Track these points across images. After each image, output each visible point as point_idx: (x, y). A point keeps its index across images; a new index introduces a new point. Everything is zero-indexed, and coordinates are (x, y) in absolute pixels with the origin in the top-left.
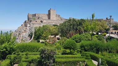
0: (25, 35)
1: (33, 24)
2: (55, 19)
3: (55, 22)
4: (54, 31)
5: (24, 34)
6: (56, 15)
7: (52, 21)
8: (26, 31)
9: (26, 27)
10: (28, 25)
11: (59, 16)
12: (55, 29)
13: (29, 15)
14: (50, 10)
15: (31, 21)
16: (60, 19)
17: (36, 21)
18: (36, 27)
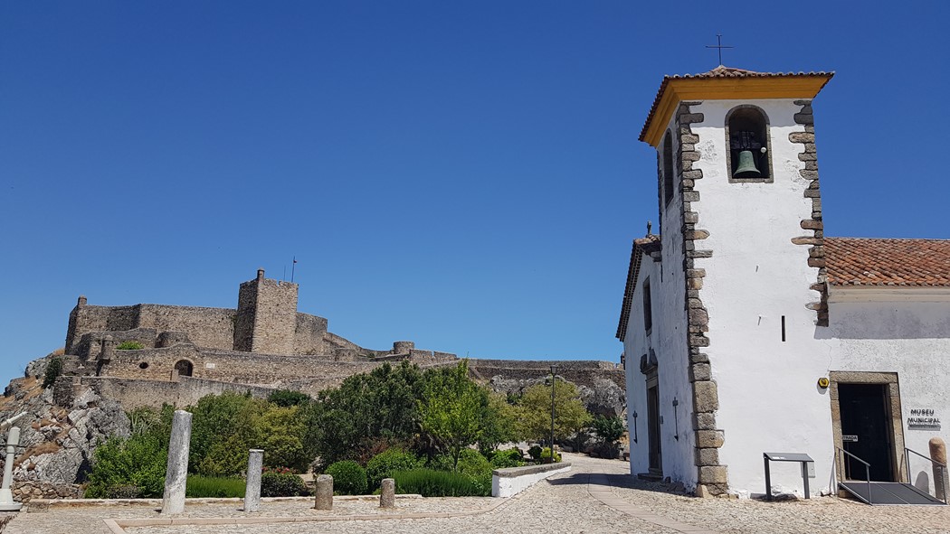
0: (48, 471)
1: (121, 385)
2: (287, 350)
3: (287, 370)
4: (278, 442)
5: (43, 461)
6: (300, 318)
7: (268, 368)
8: (61, 438)
9: (67, 405)
10: (84, 396)
11: (319, 325)
12: (284, 429)
13: (82, 312)
14: (254, 284)
15: (102, 362)
16: (323, 349)
17: (144, 366)
18: (139, 412)
